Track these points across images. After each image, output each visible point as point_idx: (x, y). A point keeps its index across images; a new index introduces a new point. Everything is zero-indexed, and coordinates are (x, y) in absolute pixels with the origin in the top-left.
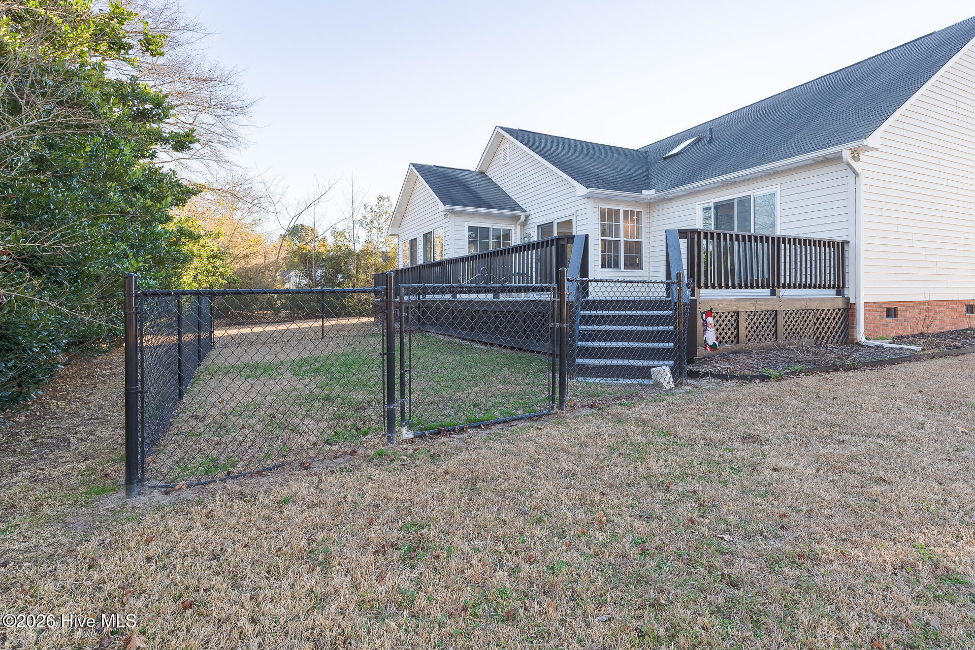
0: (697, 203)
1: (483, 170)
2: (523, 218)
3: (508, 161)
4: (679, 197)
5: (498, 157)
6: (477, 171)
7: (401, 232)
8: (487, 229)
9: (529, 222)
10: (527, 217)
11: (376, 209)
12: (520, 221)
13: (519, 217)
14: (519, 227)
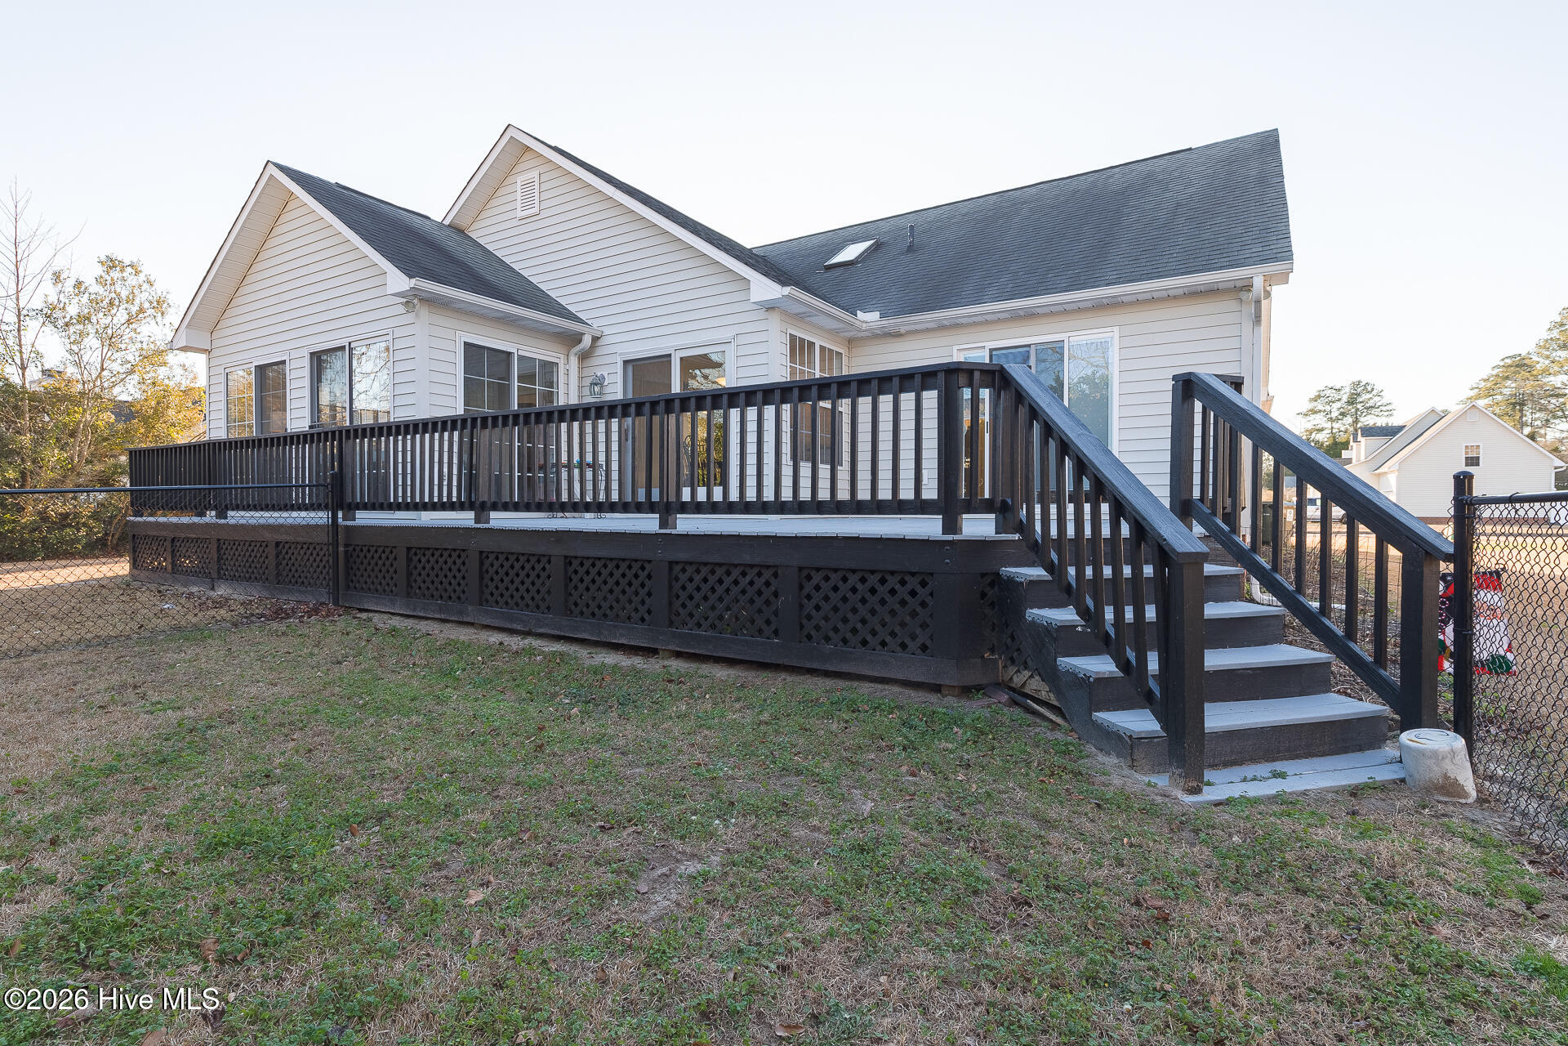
0: (956, 348)
1: (463, 223)
2: (587, 341)
3: (535, 210)
4: (916, 332)
5: (510, 198)
6: (447, 222)
7: (216, 344)
8: (503, 356)
9: (599, 351)
10: (595, 339)
11: (95, 288)
12: (581, 346)
13: (577, 338)
14: (574, 360)
